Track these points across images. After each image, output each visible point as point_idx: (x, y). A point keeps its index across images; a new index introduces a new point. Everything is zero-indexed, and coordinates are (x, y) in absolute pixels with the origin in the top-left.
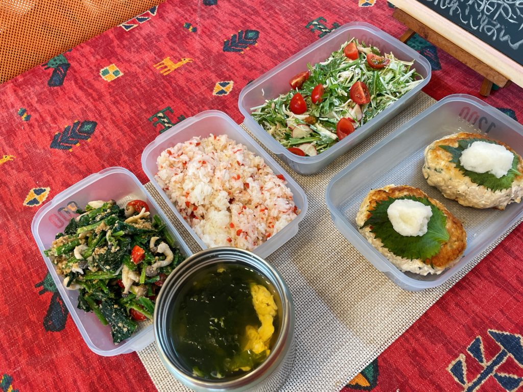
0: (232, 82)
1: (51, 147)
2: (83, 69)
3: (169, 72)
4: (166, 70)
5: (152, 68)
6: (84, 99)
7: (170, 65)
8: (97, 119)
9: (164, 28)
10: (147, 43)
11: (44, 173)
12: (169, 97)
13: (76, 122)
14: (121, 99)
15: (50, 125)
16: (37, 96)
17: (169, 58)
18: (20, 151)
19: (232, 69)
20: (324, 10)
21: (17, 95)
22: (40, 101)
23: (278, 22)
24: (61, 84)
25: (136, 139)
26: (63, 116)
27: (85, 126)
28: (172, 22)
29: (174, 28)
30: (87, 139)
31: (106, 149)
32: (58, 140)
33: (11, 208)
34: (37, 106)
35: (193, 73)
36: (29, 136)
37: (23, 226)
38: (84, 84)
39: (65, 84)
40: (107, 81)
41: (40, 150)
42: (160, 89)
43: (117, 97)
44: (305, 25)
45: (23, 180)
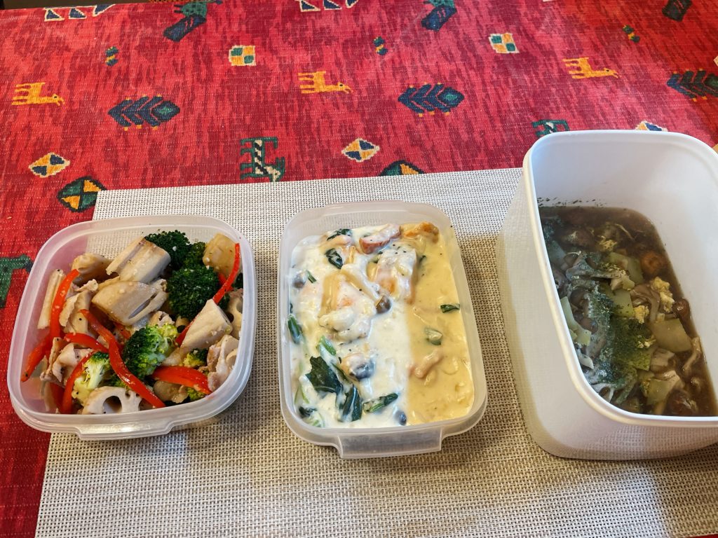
0: (377, 148)
1: (109, 113)
2: (216, 35)
3: (310, 92)
4: (309, 86)
5: (294, 76)
6: (188, 73)
7: (319, 82)
8: (184, 105)
9: (348, 30)
10: (312, 40)
11: (79, 140)
12: (287, 125)
13: (159, 96)
14: (229, 95)
15: (129, 84)
16: (141, 39)
17: (325, 72)
18: (75, 99)
19: (390, 130)
20: (576, 113)
21: (123, 27)
22: (141, 48)
23: (500, 99)
24: (178, 40)
25: (207, 157)
26: (151, 81)
27: (165, 108)
28: (363, 28)
29: (360, 36)
30: (154, 126)
31: (165, 151)
32: (123, 108)
33: (14, 163)
34: (133, 52)
35: (338, 109)
36: (97, 85)
37: (9, 193)
38: (203, 53)
39: (183, 42)
40: (230, 63)
41: (95, 110)
42: (284, 108)
43: (227, 91)
44: (534, 120)
45: (51, 136)
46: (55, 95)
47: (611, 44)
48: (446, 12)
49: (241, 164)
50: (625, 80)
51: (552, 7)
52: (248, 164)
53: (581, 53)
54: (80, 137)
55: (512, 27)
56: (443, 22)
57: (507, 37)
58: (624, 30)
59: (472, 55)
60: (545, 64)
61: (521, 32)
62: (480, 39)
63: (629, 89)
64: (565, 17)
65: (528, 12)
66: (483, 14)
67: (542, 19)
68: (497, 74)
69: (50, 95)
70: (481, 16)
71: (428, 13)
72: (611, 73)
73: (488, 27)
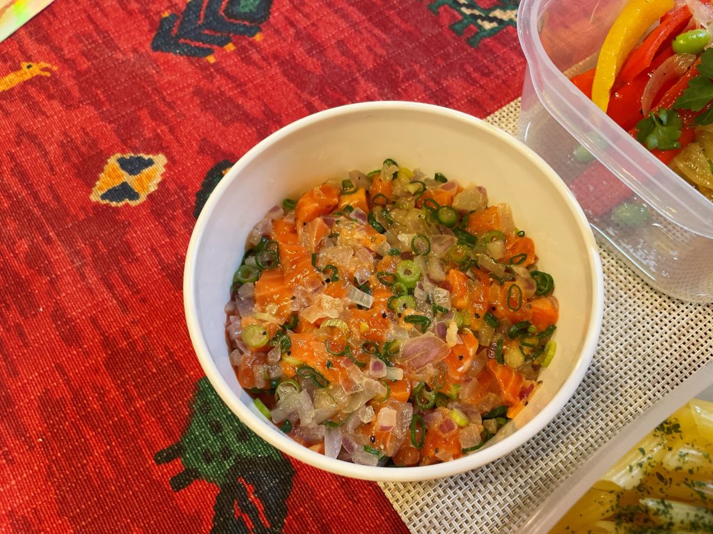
1: (156, 48)
11: (144, 113)
25: (389, 41)
27: (243, 3)
30: (253, 35)
31: (311, 63)
33: (53, 205)
36: (89, 16)
37: (95, 261)
41: (124, 54)
45: (83, 129)
46: (24, 65)
49: (451, 28)
52: (461, 22)
54: (141, 108)
69: (16, 68)
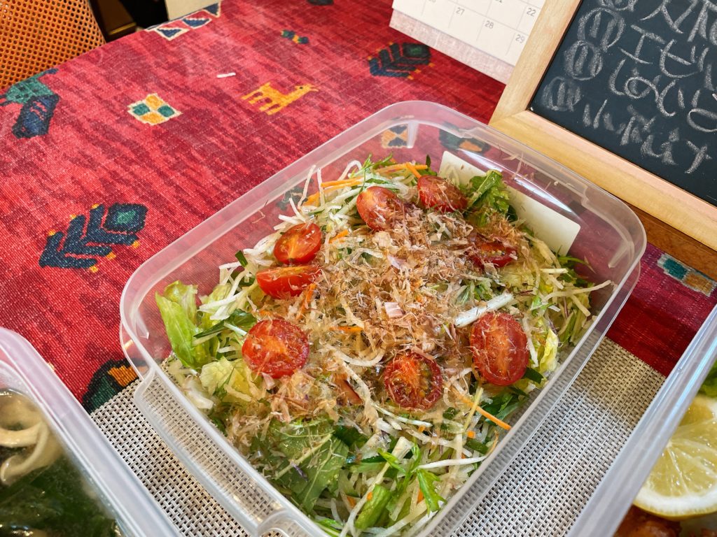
47: (282, 56)
48: (43, 104)
50: (328, 90)
51: (184, 44)
53: (258, 82)
55: (150, 85)
56: (48, 119)
57: (153, 100)
58: (283, 37)
59: (118, 144)
60: (224, 113)
61: (167, 88)
62: (117, 118)
63: (339, 98)
64: (209, 49)
65: (159, 60)
66: (99, 86)
67: (183, 60)
68: (173, 153)
70: (99, 89)
71: (16, 116)
72: (307, 88)
73: (119, 98)
